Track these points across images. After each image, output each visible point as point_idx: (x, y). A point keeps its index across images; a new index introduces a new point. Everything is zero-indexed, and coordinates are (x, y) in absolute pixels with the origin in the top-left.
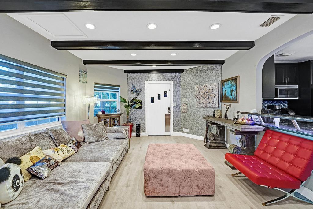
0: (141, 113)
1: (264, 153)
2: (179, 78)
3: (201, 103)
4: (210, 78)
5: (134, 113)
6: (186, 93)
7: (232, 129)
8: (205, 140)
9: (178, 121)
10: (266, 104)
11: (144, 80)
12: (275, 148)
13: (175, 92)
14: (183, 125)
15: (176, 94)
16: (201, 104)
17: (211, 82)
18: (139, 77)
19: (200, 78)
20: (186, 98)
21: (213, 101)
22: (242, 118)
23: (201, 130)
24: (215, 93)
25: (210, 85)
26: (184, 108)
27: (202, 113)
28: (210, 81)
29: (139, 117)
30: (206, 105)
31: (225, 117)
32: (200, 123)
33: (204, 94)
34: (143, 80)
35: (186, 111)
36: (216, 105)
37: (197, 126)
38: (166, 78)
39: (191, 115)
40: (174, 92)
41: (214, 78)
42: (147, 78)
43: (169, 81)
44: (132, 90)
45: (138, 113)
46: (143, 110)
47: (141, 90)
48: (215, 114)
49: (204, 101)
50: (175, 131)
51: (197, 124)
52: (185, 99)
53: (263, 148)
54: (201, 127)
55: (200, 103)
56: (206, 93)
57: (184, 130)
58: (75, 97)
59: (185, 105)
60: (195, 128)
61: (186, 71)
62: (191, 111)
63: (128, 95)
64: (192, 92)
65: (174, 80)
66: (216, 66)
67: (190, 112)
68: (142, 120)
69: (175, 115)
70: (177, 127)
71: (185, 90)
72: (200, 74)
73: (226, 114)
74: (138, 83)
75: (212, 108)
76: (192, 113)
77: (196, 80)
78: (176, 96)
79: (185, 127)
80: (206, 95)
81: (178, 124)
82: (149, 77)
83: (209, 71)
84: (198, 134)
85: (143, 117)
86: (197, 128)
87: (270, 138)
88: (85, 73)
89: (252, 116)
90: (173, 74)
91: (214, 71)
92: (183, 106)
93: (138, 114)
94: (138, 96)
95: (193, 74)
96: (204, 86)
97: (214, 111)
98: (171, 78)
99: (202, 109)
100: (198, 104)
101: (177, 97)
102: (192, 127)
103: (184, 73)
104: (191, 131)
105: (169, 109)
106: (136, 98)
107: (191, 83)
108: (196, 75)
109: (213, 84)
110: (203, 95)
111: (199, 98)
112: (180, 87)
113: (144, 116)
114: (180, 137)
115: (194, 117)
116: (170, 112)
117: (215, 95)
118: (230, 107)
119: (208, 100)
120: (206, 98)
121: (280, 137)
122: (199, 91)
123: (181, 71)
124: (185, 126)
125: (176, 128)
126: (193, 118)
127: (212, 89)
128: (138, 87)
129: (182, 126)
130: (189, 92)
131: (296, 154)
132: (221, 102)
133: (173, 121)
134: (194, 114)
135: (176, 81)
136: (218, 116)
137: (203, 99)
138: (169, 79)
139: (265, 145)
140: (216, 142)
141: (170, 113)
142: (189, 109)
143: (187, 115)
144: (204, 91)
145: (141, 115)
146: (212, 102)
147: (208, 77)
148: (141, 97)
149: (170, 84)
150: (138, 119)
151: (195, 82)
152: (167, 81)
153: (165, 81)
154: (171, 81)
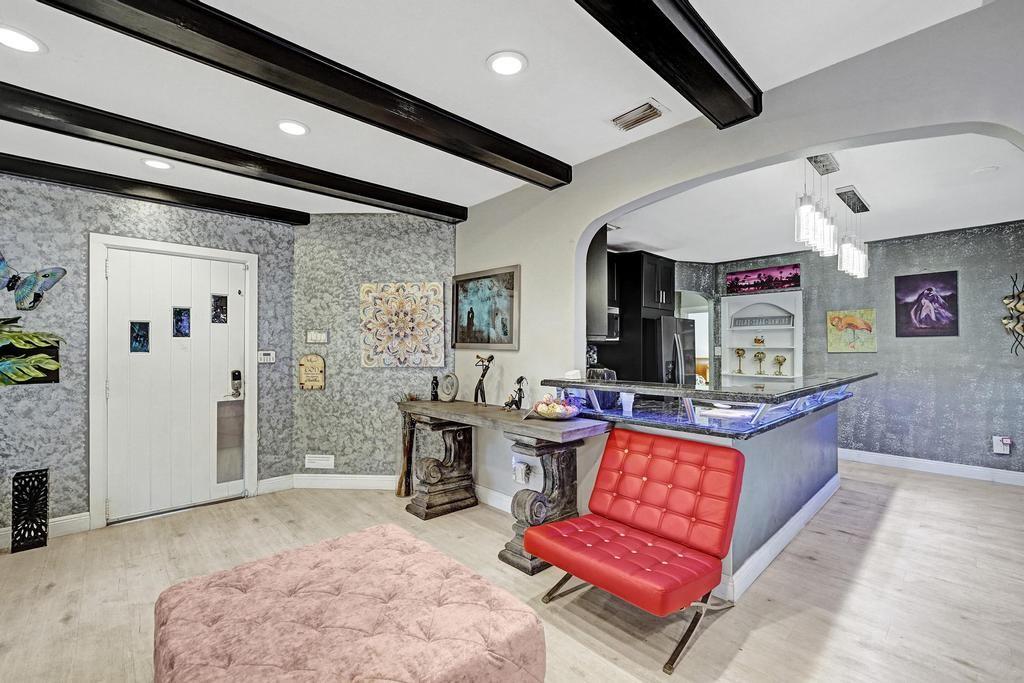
0: (51, 406)
1: (616, 499)
2: (285, 244)
3: (382, 352)
4: (415, 262)
6: (321, 312)
7: (526, 440)
8: (400, 487)
9: (280, 426)
11: (79, 225)
12: (645, 479)
13: (268, 301)
14: (306, 441)
15: (271, 313)
16: (385, 355)
17: (422, 276)
18: (40, 201)
19: (379, 256)
20: (320, 331)
21: (428, 346)
22: (545, 400)
23: (383, 453)
24: (435, 317)
25: (416, 288)
26: (308, 372)
27: (386, 387)
28: (418, 273)
29: (40, 432)
30: (402, 360)
31: (476, 400)
32: (378, 425)
33: (395, 318)
34: (68, 224)
35: (317, 385)
36: (436, 357)
37: (366, 438)
38: (221, 237)
39: (341, 400)
40: (264, 305)
41: (432, 265)
42: (103, 219)
43: (239, 250)
45: (30, 410)
46: (69, 392)
47: (55, 276)
48: (439, 391)
49: (396, 342)
50: (265, 471)
51: (368, 433)
52: (313, 336)
53: (611, 486)
54: (384, 440)
55: (379, 350)
56: (402, 315)
57: (312, 460)
59: (314, 358)
60: (356, 447)
61: (319, 220)
62: (342, 384)
64: (346, 309)
65: (261, 248)
66: (439, 223)
67: (337, 386)
68: (62, 447)
69: (268, 401)
70: (275, 453)
71: (316, 297)
72: (381, 243)
73: (480, 388)
74: (25, 238)
75: (422, 369)
76: (347, 388)
77: (363, 262)
78: (272, 320)
79: (314, 450)
80: (402, 323)
81: (283, 440)
82: (112, 217)
83: (413, 235)
84: (370, 470)
85: (66, 431)
86: (368, 446)
87: (626, 451)
89: (569, 390)
90: (257, 223)
91: (430, 241)
92: (308, 364)
93: (28, 414)
94: (32, 313)
95: (349, 238)
96: (393, 290)
97: (435, 378)
98: (250, 242)
99: (387, 372)
100: (371, 353)
101: (279, 326)
102: (348, 444)
103: (312, 227)
104: (343, 460)
105: (236, 376)
106: (15, 320)
107: (343, 272)
108: (363, 243)
109: (428, 285)
110: (391, 321)
111: (374, 331)
112: (294, 282)
113: (78, 421)
114: (295, 493)
115: (356, 405)
116: (241, 391)
117: (434, 324)
118: (491, 365)
119: (408, 341)
120: (402, 334)
121: (652, 445)
122: (375, 304)
123: (298, 218)
124: (317, 443)
125: (270, 458)
126: (351, 408)
127: (424, 301)
128: (26, 259)
129: (303, 444)
130: (334, 306)
131: (698, 489)
132: (453, 347)
133: (259, 428)
134: (353, 395)
135: (270, 258)
136: (450, 398)
137: (390, 337)
138: (235, 241)
139: (615, 476)
140: (447, 487)
141: (241, 398)
142: (331, 376)
143: (325, 401)
144: (395, 306)
145: (50, 421)
146: (426, 349)
147: (409, 258)
148: (53, 320)
149: (242, 266)
150: (31, 445)
151: (360, 270)
152: (225, 249)
153: (217, 248)
154: (247, 251)
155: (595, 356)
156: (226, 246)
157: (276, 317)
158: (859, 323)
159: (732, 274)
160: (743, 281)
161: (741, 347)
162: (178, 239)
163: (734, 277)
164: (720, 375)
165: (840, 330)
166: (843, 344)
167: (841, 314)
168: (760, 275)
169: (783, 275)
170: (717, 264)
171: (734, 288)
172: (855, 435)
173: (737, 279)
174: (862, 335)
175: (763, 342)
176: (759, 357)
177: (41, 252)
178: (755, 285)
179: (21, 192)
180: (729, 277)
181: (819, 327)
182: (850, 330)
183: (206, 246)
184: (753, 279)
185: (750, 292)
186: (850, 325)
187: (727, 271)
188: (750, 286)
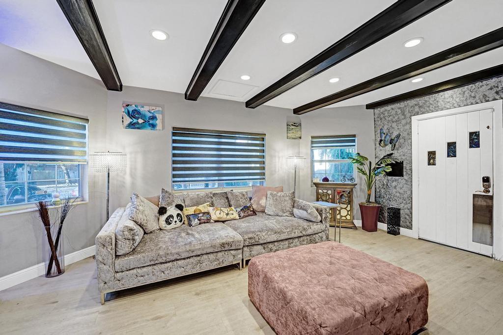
0: (401, 185)
5: (387, 185)
11: (408, 115)
18: (398, 110)
29: (398, 194)
34: (405, 116)
38: (474, 97)
42: (417, 109)
44: (381, 141)
46: (406, 181)
47: (398, 137)
58: (279, 158)
63: (375, 149)
68: (404, 202)
74: (394, 125)
82: (420, 107)
85: (406, 196)
88: (297, 125)
93: (395, 187)
98: (497, 92)
105: (486, 180)
106: (392, 154)
113: (409, 193)
116: (491, 189)
128: (394, 132)
138: (485, 96)
141: (490, 194)
145: (401, 191)
148: (402, 153)
149: (489, 111)
150: (396, 198)
152: (477, 103)
153: (472, 104)
154: (495, 99)
156: (478, 101)
177: (398, 129)
179: (392, 109)
183: (465, 106)
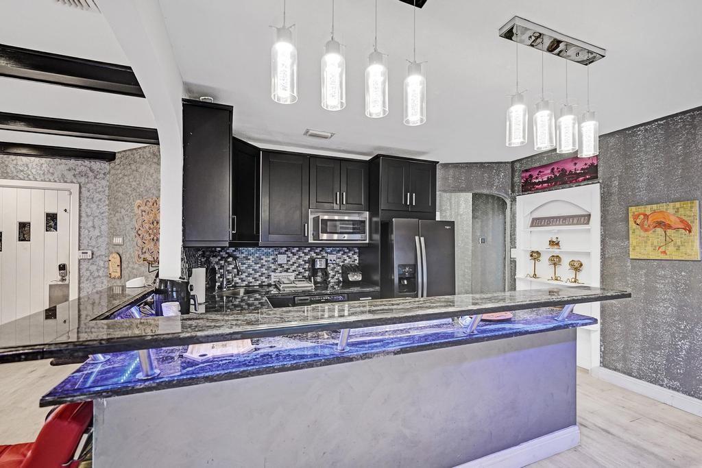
2: (102, 176)
3: (145, 253)
6: (120, 222)
10: (306, 254)
13: (88, 216)
15: (90, 224)
16: (146, 255)
19: (147, 179)
20: (119, 236)
26: (113, 266)
33: (152, 226)
38: (53, 174)
40: (84, 219)
43: (66, 182)
49: (153, 245)
52: (117, 240)
55: (144, 250)
56: (156, 223)
59: (115, 255)
61: (120, 155)
62: (129, 275)
65: (82, 180)
67: (126, 278)
69: (86, 286)
71: (118, 212)
72: (148, 169)
77: (140, 184)
78: (91, 229)
80: (156, 229)
90: (80, 162)
92: (112, 260)
95: (133, 167)
96: (151, 204)
98: (74, 176)
100: (140, 253)
101: (96, 233)
103: (117, 162)
105: (62, 268)
107: (130, 192)
108: (140, 170)
110: (150, 228)
111: (141, 236)
112: (107, 202)
116: (66, 278)
119: (159, 244)
120: (156, 239)
122: (142, 216)
123: (109, 157)
130: (126, 218)
135: (90, 186)
137: (150, 241)
138: (63, 176)
141: (67, 282)
149: (67, 193)
151: (138, 191)
152: (55, 181)
153: (50, 181)
154: (72, 182)
155: (356, 257)
156: (57, 179)
157: (94, 227)
158: (673, 220)
159: (526, 171)
160: (537, 178)
161: (535, 250)
162: (22, 177)
163: (528, 174)
164: (515, 279)
165: (646, 230)
166: (649, 248)
167: (648, 210)
168: (553, 169)
169: (577, 166)
170: (513, 163)
171: (529, 187)
172: (668, 370)
173: (531, 176)
174: (677, 236)
175: (558, 244)
176: (555, 261)
178: (549, 181)
180: (524, 175)
181: (620, 226)
182: (660, 231)
183: (42, 181)
184: (547, 174)
185: (543, 190)
186: (660, 224)
187: (523, 168)
188: (543, 182)
